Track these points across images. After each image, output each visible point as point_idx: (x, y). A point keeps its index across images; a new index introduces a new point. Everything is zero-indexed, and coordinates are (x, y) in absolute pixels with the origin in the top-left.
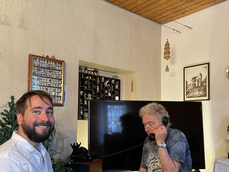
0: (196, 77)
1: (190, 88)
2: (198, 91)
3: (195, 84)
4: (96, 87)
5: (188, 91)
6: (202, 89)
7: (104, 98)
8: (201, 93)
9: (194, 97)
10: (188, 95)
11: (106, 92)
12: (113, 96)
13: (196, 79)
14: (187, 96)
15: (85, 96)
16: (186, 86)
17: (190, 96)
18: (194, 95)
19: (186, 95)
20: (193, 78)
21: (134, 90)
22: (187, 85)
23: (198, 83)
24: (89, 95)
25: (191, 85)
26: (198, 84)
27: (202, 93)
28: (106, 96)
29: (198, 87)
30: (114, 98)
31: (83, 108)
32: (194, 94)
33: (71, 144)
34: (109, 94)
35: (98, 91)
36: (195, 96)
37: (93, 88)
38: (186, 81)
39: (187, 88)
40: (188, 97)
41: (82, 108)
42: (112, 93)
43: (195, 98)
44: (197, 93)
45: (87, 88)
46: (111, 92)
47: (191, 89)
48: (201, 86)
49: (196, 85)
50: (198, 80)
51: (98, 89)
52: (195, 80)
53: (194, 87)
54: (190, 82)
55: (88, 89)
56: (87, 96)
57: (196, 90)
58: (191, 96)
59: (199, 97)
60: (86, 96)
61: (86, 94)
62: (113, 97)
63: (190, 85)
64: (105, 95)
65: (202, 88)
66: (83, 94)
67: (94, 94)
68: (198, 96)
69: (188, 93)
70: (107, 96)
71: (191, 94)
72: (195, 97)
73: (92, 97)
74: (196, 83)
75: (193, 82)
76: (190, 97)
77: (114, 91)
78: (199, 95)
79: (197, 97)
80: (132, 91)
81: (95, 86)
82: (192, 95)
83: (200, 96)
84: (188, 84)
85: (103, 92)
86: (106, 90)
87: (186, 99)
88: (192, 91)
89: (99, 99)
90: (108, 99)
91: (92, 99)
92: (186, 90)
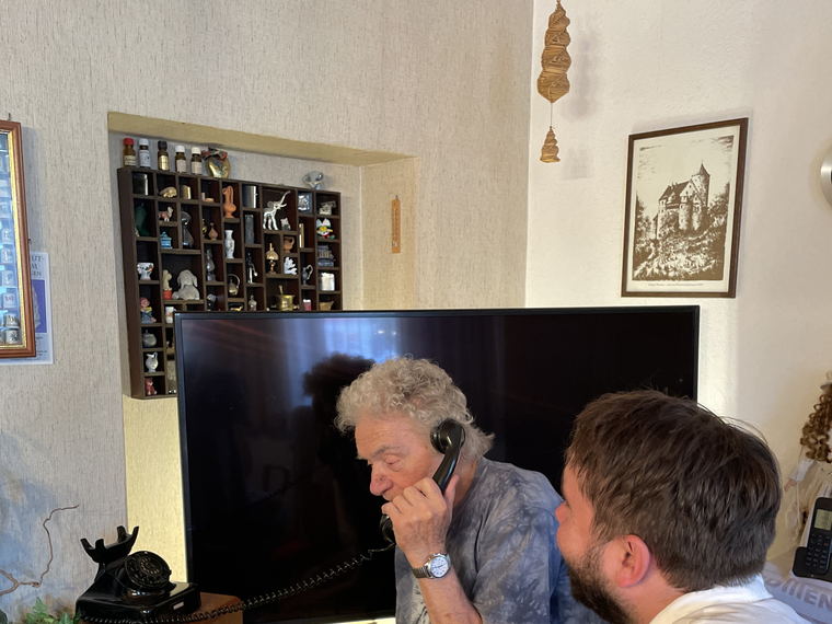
0: (686, 184)
1: (652, 236)
2: (688, 251)
3: (676, 217)
4: (221, 237)
5: (643, 249)
6: (706, 242)
7: (264, 285)
8: (700, 259)
9: (666, 278)
10: (643, 265)
11: (272, 256)
12: (308, 271)
13: (683, 194)
14: (637, 272)
15: (166, 284)
16: (637, 225)
17: (649, 271)
18: (666, 269)
19: (635, 268)
20: (668, 192)
21: (402, 241)
22: (640, 220)
23: (690, 212)
24: (188, 279)
25: (656, 219)
26: (690, 221)
27: (702, 262)
28: (272, 274)
29: (690, 231)
30: (315, 280)
31: (159, 344)
32: (670, 264)
33: (84, 542)
34: (289, 263)
35: (230, 255)
36: (671, 274)
37: (203, 241)
38: (638, 202)
39: (638, 234)
40: (643, 277)
41: (154, 343)
42: (304, 260)
43: (671, 282)
44: (680, 261)
45: (174, 244)
46: (297, 255)
47: (656, 242)
48: (701, 229)
49: (677, 225)
50: (690, 202)
51: (230, 243)
52: (677, 200)
53: (671, 232)
54: (653, 208)
55: (180, 251)
56: (175, 286)
57: (680, 246)
58: (656, 271)
59: (687, 277)
60: (172, 283)
61: (167, 276)
62: (306, 277)
63: (651, 220)
64: (268, 270)
65: (704, 238)
66: (155, 275)
67: (213, 272)
68: (686, 274)
69: (641, 257)
70: (278, 276)
71: (655, 264)
72: (674, 279)
73: (199, 288)
74: (682, 212)
75: (667, 208)
76: (648, 279)
77: (310, 250)
78: (688, 270)
79: (679, 278)
80: (396, 250)
81: (213, 234)
82: (659, 268)
83: (695, 277)
84: (644, 215)
85: (255, 257)
86: (271, 249)
87: (633, 286)
88: (660, 249)
89: (240, 295)
90: (281, 288)
91: (201, 297)
92: (635, 243)
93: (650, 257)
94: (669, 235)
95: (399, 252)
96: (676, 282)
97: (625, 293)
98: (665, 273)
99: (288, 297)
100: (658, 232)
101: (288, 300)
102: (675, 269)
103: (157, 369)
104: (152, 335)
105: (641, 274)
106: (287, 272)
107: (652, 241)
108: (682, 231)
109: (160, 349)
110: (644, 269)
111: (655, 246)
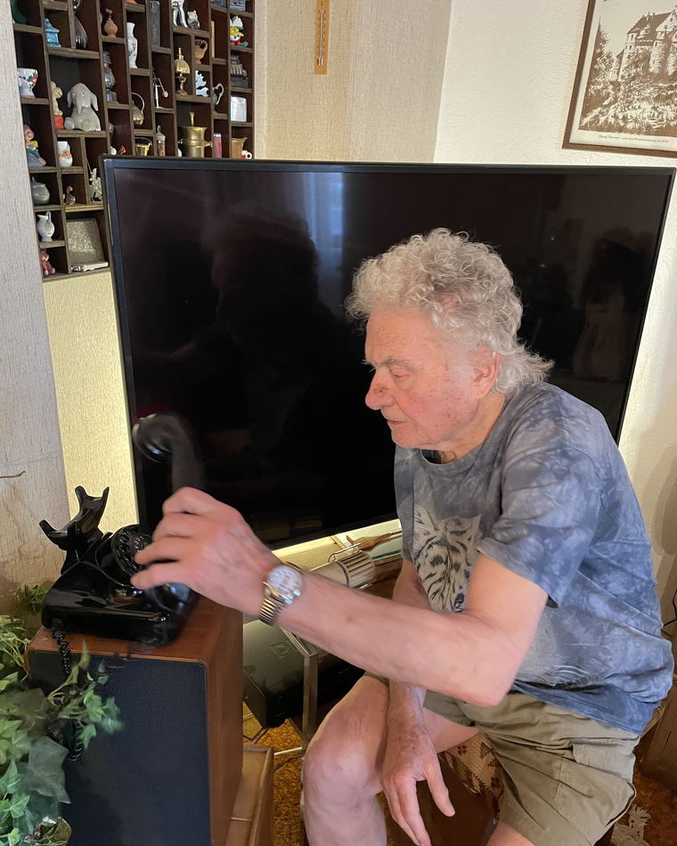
0: (665, 16)
1: (611, 76)
2: (656, 99)
3: (647, 57)
4: (121, 33)
5: (598, 91)
7: (173, 111)
8: (669, 111)
9: (621, 130)
10: (596, 112)
11: (182, 68)
12: (217, 92)
13: (660, 28)
14: (586, 120)
15: (56, 104)
16: (594, 62)
17: (602, 119)
18: (625, 118)
19: (584, 115)
20: (642, 23)
21: (330, 58)
22: (600, 55)
23: (666, 53)
24: (84, 97)
25: (620, 57)
26: (664, 63)
27: (672, 115)
28: (183, 96)
29: (662, 75)
30: (224, 107)
31: (54, 199)
32: (630, 113)
34: (199, 80)
35: (132, 64)
36: (630, 126)
37: (101, 38)
38: (599, 33)
39: (594, 72)
40: (593, 126)
41: (46, 198)
42: (217, 76)
43: (628, 135)
44: (643, 111)
45: (64, 39)
46: (209, 68)
47: (616, 84)
49: (647, 67)
50: (667, 40)
51: (132, 43)
52: (652, 35)
53: (637, 75)
54: (619, 42)
55: (72, 52)
56: (68, 109)
57: (646, 93)
58: (612, 120)
59: (649, 131)
60: (62, 102)
61: (56, 93)
62: (215, 101)
63: (614, 57)
64: (178, 88)
66: (41, 89)
67: (113, 89)
68: (649, 127)
69: (593, 102)
70: (190, 97)
71: (611, 112)
72: (631, 132)
73: (100, 114)
74: (656, 52)
75: (636, 44)
76: (600, 129)
77: (221, 61)
78: (652, 122)
79: (639, 131)
80: (320, 67)
81: (112, 27)
82: (616, 117)
83: (660, 132)
84: (606, 50)
85: (162, 65)
86: (181, 57)
87: (578, 136)
88: (620, 94)
89: (146, 125)
90: (192, 116)
91: (103, 127)
92: (589, 83)
93: (606, 103)
94: (634, 78)
95: (325, 73)
96: (635, 136)
97: (567, 144)
98: (622, 124)
99: (198, 129)
100: (621, 73)
101: (198, 134)
102: (636, 120)
103: (55, 237)
104: (43, 186)
105: (591, 123)
106: (198, 92)
107: (612, 83)
108: (652, 74)
109: (55, 208)
110: (596, 117)
111: (613, 89)
